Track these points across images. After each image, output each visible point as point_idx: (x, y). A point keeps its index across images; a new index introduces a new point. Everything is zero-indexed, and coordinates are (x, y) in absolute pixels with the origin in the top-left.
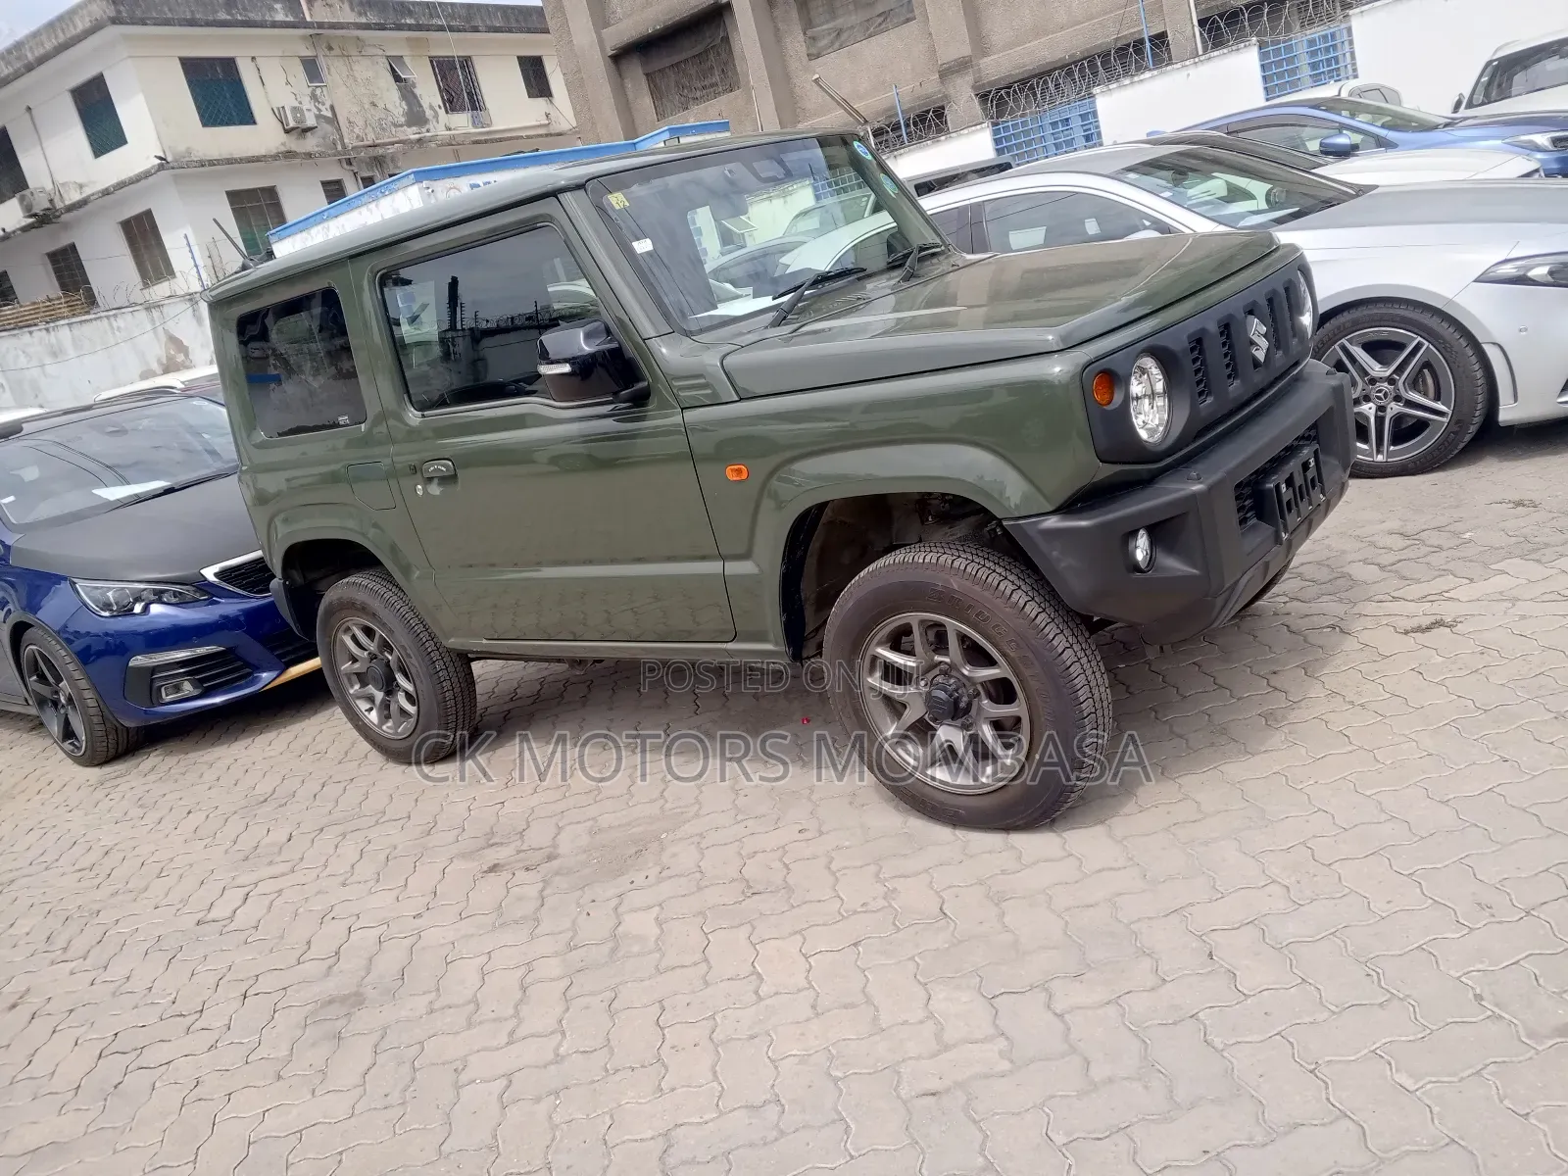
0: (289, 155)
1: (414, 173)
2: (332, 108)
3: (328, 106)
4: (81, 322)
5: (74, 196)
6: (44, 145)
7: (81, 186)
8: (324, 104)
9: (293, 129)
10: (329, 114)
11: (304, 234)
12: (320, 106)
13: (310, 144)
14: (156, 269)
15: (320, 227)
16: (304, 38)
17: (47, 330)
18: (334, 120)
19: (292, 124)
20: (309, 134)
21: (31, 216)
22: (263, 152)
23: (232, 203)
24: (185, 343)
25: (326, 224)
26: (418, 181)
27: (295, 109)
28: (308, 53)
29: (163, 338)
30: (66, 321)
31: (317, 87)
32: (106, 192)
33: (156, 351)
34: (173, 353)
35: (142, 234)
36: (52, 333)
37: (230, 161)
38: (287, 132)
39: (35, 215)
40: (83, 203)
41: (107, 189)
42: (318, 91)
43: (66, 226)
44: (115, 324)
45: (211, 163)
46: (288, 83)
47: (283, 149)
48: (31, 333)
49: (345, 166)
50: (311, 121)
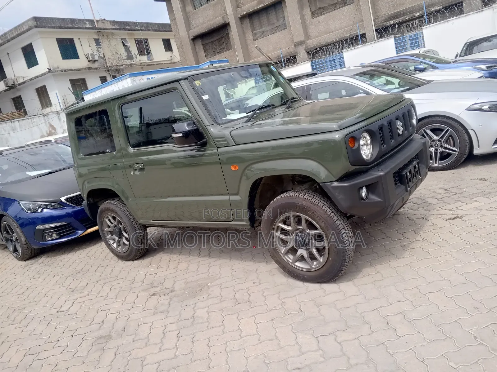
0: (90, 68)
1: (129, 74)
2: (104, 54)
3: (102, 53)
4: (22, 120)
5: (21, 81)
6: (12, 65)
7: (23, 78)
8: (101, 53)
9: (91, 61)
10: (103, 56)
11: (94, 93)
12: (100, 54)
13: (96, 65)
14: (46, 104)
15: (99, 91)
16: (95, 32)
17: (11, 122)
18: (104, 58)
19: (91, 59)
20: (96, 62)
21: (7, 87)
22: (81, 68)
23: (71, 83)
24: (55, 127)
25: (101, 90)
26: (130, 77)
27: (92, 54)
28: (96, 37)
29: (48, 125)
30: (18, 120)
31: (99, 48)
32: (31, 79)
33: (45, 129)
34: (51, 129)
35: (42, 93)
36: (13, 123)
37: (71, 70)
38: (89, 61)
39: (9, 86)
40: (24, 83)
41: (32, 79)
42: (99, 49)
43: (19, 90)
44: (33, 121)
45: (65, 71)
46: (90, 46)
47: (87, 67)
48: (6, 123)
49: (107, 71)
50: (97, 58)
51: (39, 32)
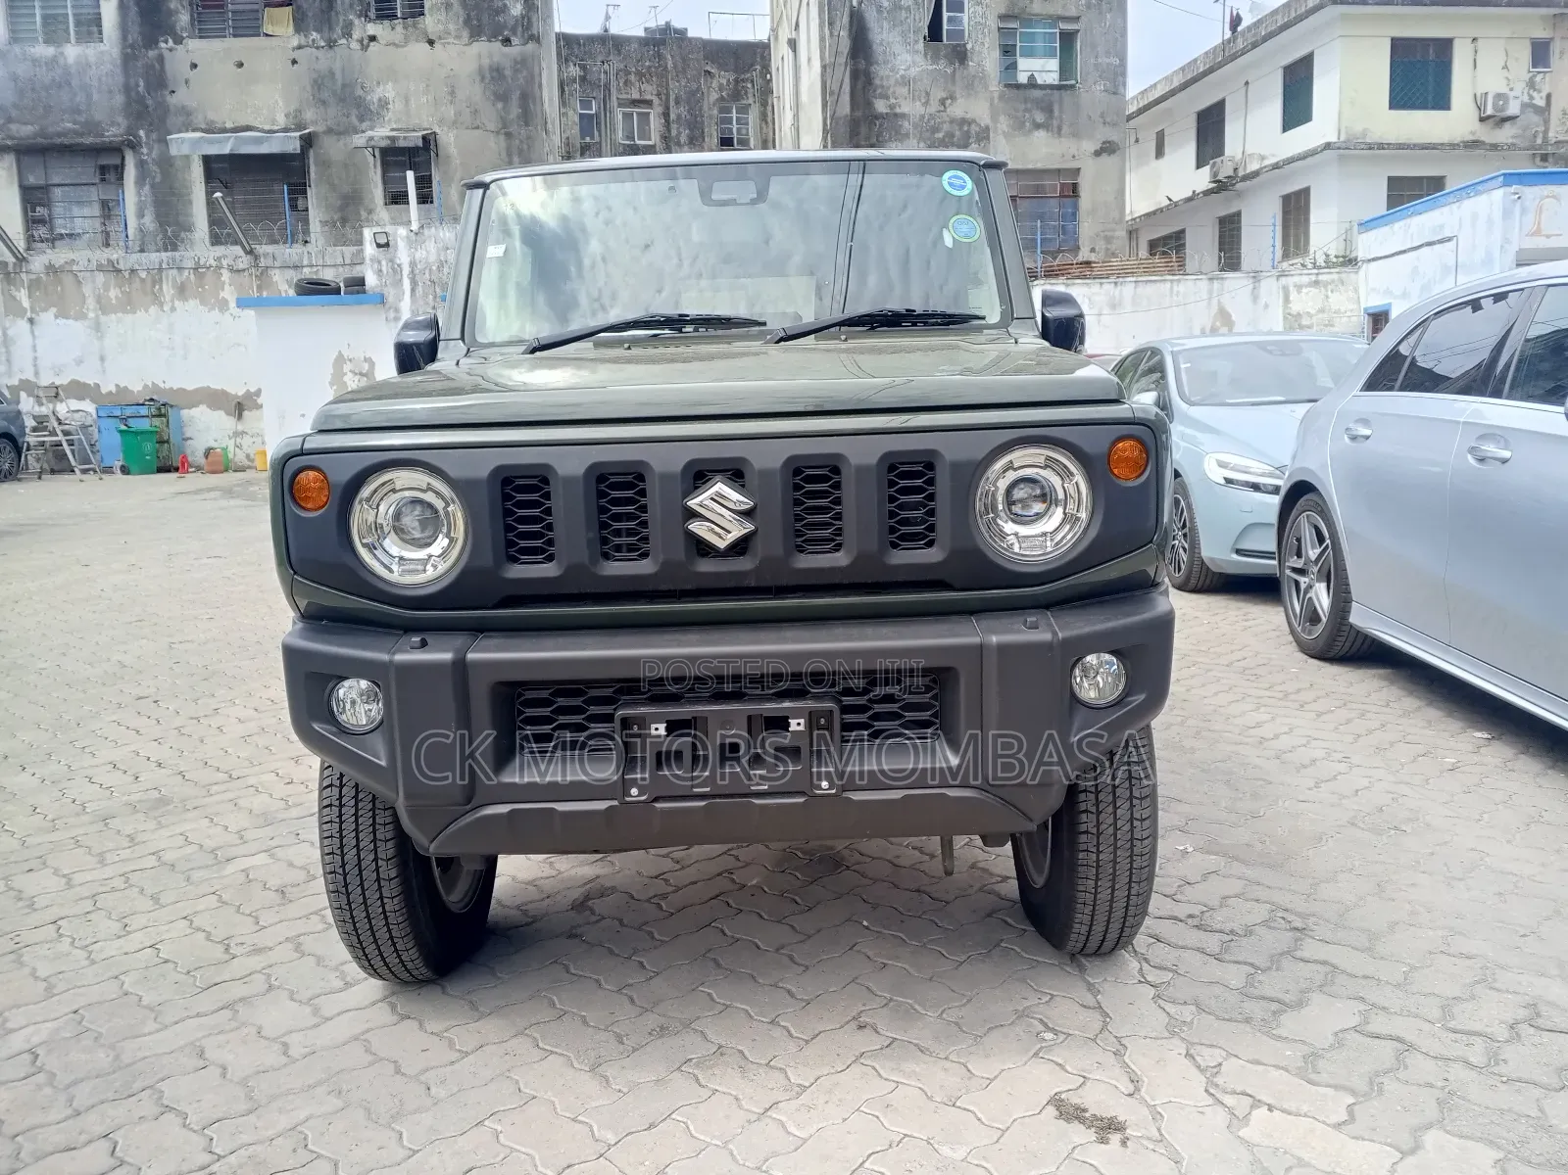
0: (1473, 145)
1: (1504, 175)
2: (1549, 97)
3: (1544, 94)
5: (1253, 167)
6: (1249, 117)
7: (1263, 158)
8: (1539, 91)
9: (1489, 117)
10: (1542, 103)
12: (1535, 94)
13: (1505, 135)
14: (1297, 247)
16: (1543, 18)
18: (1544, 112)
19: (1489, 111)
20: (1507, 125)
21: (1214, 182)
22: (1446, 140)
23: (1389, 188)
26: (1505, 185)
27: (1499, 96)
28: (1541, 33)
29: (1215, 309)
31: (1539, 72)
32: (1276, 166)
34: (1218, 324)
35: (1296, 209)
37: (1401, 146)
38: (1482, 120)
39: (1219, 181)
40: (1256, 174)
41: (1277, 163)
42: (1538, 78)
43: (1240, 195)
45: (1381, 146)
46: (1505, 67)
47: (1471, 138)
49: (1538, 159)
50: (1513, 109)
51: (1344, 17)
